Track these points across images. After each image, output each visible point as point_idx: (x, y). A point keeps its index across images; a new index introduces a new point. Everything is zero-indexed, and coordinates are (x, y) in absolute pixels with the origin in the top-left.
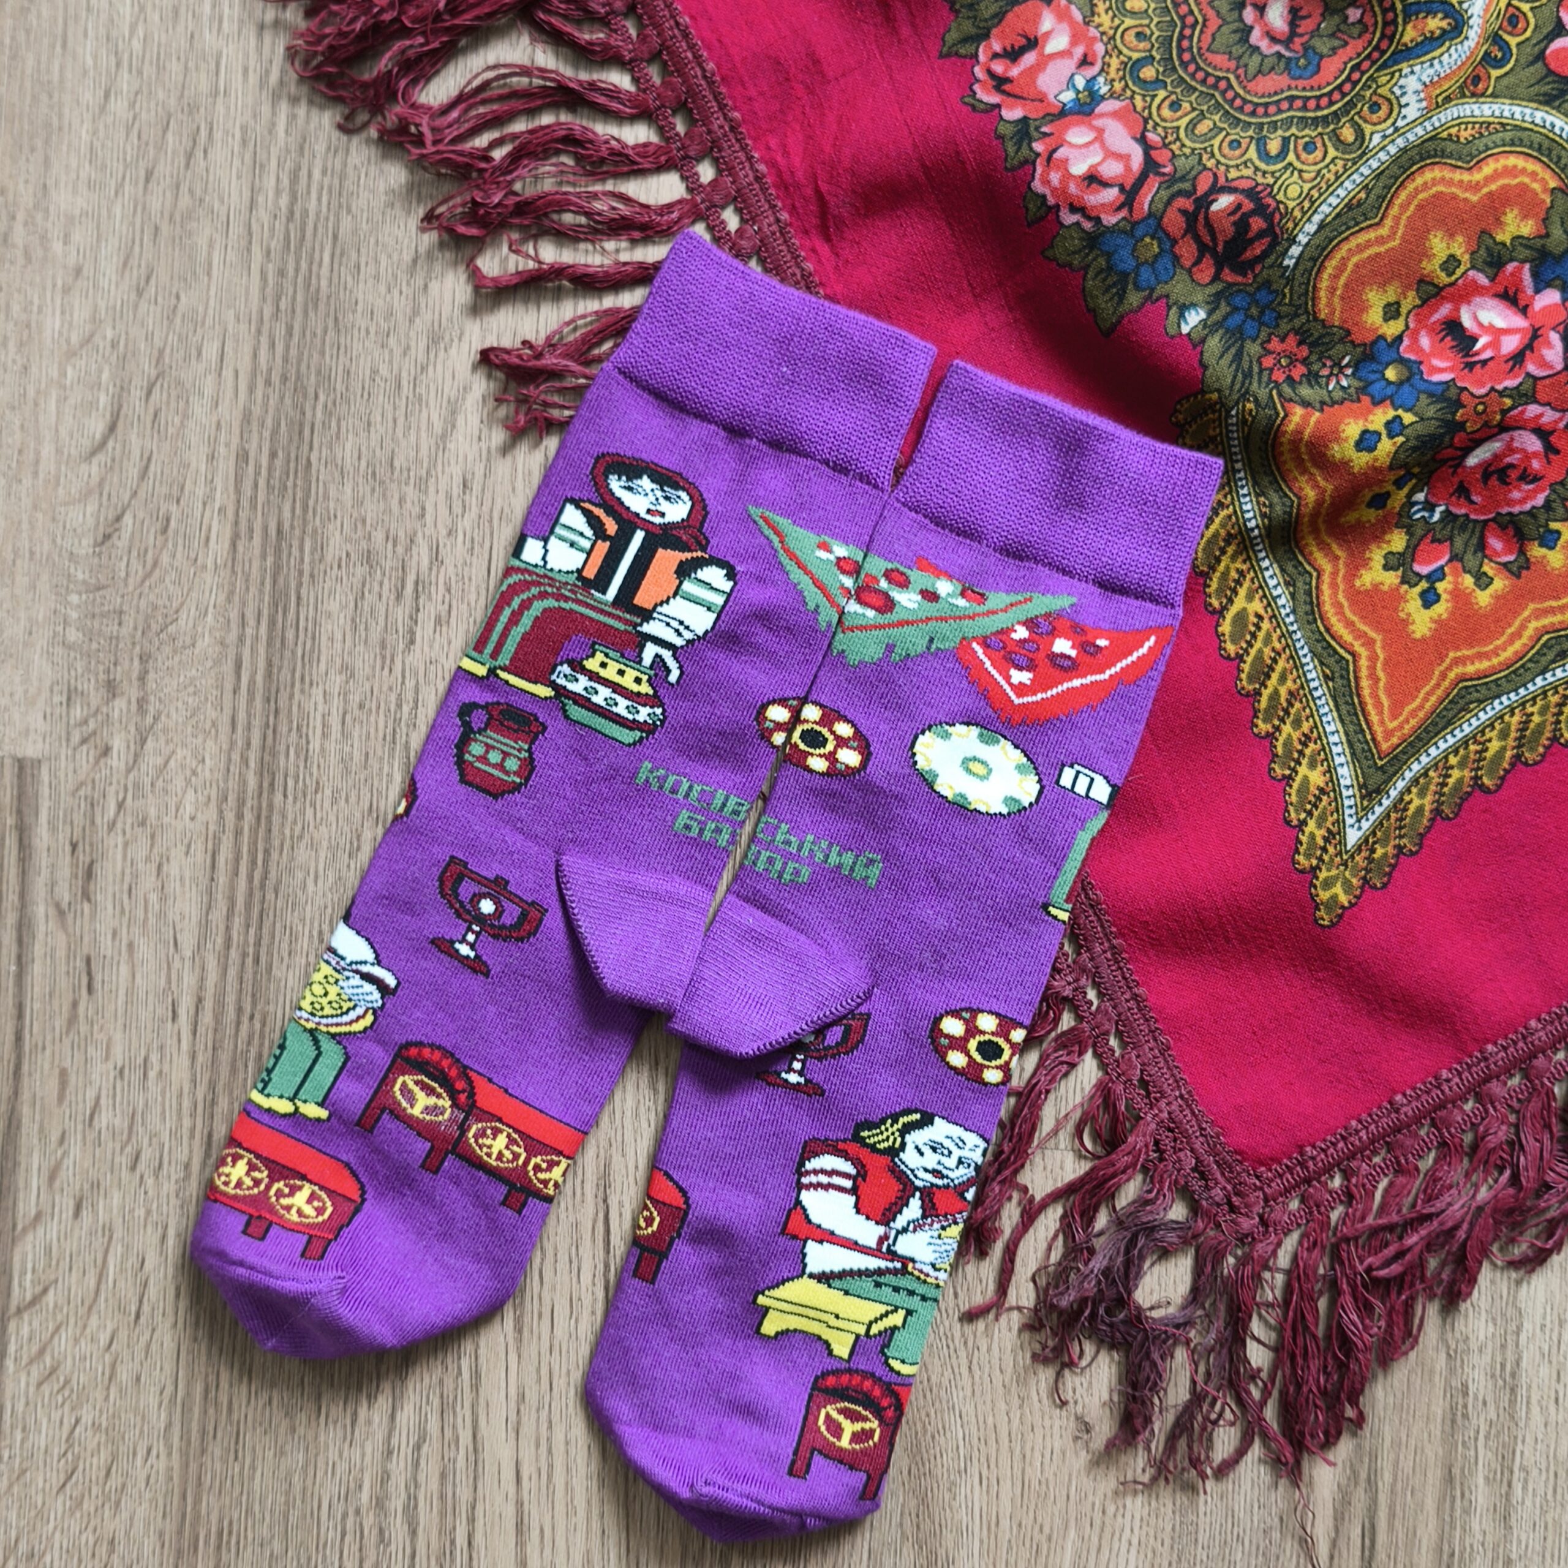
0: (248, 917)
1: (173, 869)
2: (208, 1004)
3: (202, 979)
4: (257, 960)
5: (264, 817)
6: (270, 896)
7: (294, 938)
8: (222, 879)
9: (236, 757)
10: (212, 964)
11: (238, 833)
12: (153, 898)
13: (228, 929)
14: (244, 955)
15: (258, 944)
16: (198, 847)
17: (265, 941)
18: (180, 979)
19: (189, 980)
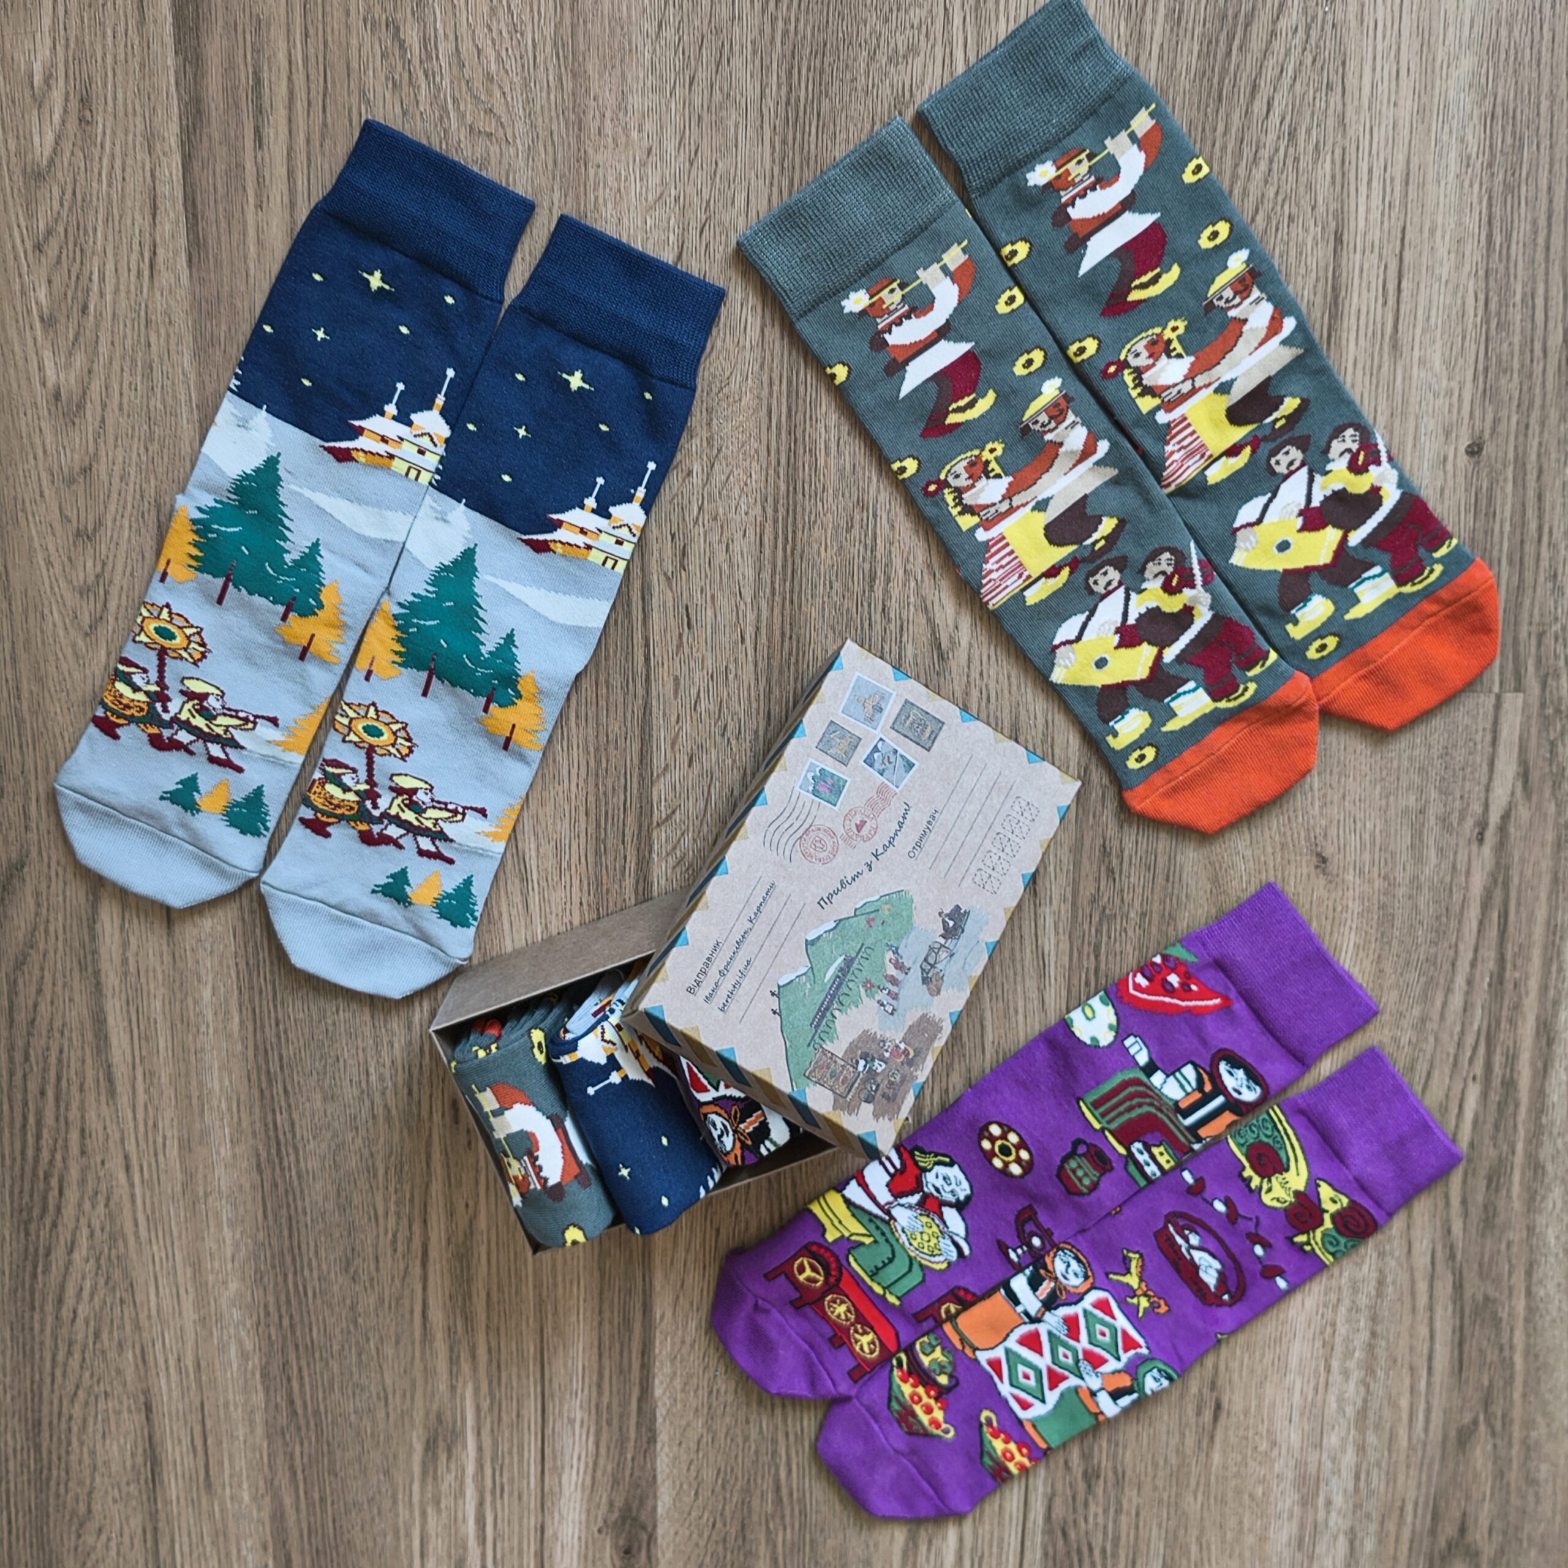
0: (785, 574)
1: (736, 547)
2: (764, 631)
3: (759, 615)
4: (792, 602)
5: (792, 510)
6: (798, 560)
7: (815, 587)
8: (767, 551)
9: (771, 472)
10: (764, 605)
11: (775, 521)
12: (725, 567)
13: (773, 583)
14: (784, 599)
15: (792, 591)
16: (751, 532)
17: (796, 589)
18: (745, 616)
19: (751, 617)
